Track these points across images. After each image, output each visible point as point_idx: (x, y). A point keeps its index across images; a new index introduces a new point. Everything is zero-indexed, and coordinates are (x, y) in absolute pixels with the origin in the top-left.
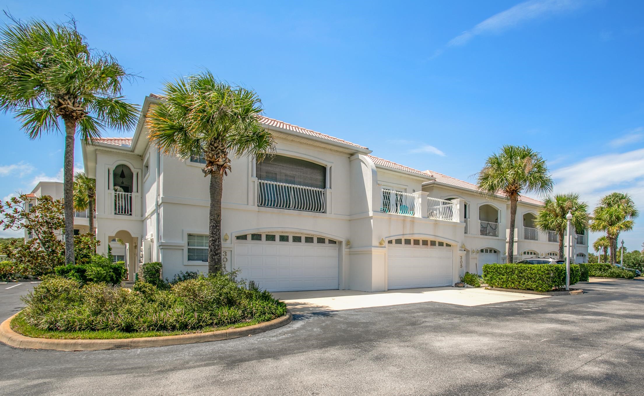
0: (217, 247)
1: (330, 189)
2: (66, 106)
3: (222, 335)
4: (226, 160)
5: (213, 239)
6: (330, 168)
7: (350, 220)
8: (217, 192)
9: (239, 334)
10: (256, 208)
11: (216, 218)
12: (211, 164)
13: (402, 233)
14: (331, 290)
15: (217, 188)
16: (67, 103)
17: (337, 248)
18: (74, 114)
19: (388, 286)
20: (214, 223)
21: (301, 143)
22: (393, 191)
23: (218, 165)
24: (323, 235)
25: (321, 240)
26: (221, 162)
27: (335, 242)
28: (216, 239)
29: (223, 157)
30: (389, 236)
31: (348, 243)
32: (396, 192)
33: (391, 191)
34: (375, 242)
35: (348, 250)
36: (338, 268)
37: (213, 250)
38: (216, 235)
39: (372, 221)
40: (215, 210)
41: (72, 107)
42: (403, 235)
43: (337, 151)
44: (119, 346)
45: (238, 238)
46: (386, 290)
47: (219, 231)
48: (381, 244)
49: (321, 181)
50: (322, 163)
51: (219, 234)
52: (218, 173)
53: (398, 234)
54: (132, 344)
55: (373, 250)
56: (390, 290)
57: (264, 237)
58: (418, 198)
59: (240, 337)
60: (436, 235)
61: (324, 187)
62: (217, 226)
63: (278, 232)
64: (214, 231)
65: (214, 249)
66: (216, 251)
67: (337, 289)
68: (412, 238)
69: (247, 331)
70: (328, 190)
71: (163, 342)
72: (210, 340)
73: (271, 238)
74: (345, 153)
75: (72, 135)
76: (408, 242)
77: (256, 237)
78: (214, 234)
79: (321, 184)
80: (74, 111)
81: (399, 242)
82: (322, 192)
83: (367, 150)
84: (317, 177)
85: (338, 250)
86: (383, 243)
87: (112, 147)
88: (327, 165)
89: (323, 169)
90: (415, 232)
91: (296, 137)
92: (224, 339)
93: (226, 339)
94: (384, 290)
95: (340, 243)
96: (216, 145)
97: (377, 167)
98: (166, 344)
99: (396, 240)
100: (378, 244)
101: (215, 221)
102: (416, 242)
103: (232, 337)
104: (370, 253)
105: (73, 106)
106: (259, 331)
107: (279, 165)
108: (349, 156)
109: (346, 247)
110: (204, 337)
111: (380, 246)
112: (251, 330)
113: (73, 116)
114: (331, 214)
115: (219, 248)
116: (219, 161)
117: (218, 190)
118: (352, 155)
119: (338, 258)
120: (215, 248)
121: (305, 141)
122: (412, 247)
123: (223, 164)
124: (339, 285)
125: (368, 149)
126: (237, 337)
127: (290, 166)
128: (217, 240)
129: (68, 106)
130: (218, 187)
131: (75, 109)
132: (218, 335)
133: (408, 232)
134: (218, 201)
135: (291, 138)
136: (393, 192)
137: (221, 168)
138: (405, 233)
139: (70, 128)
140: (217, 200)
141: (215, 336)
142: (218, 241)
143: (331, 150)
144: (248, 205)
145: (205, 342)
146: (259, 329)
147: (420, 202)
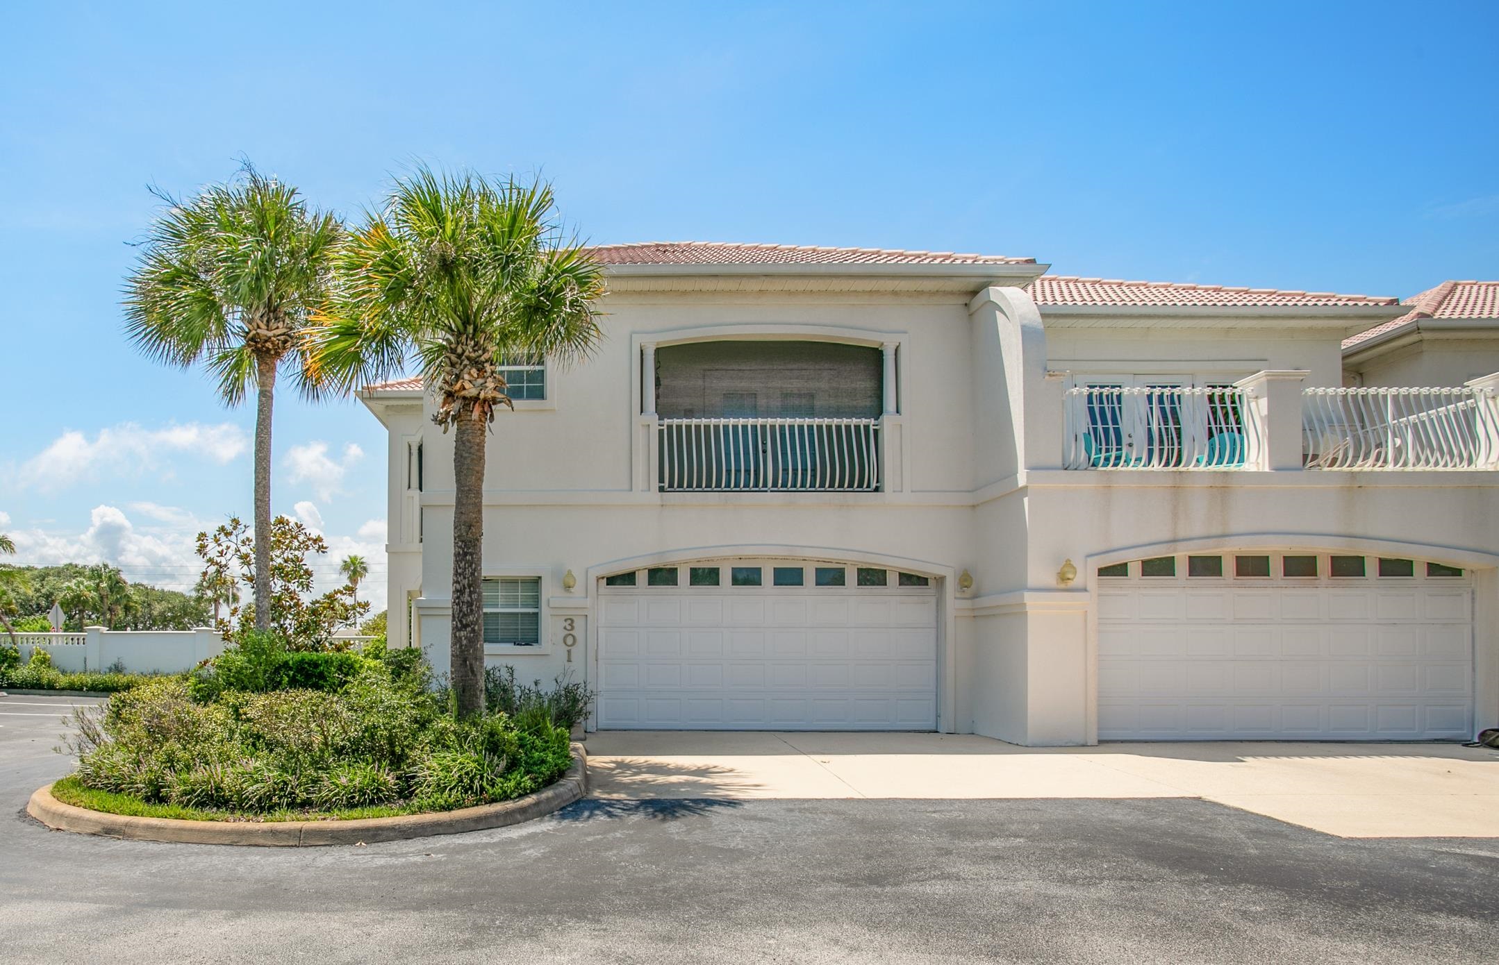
0: (465, 609)
1: (898, 415)
2: (254, 332)
3: (289, 833)
4: (486, 382)
5: (458, 587)
6: (896, 350)
7: (974, 506)
8: (465, 467)
9: (332, 837)
10: (655, 496)
11: (464, 534)
12: (450, 399)
13: (1167, 536)
14: (909, 731)
15: (465, 458)
16: (256, 327)
17: (933, 600)
18: (269, 345)
19: (1099, 729)
20: (460, 547)
21: (789, 293)
22: (1197, 390)
23: (464, 398)
24: (875, 562)
25: (871, 577)
26: (470, 390)
27: (921, 581)
28: (465, 588)
29: (476, 375)
30: (1103, 548)
31: (965, 580)
32: (1208, 391)
33: (1187, 391)
34: (1039, 572)
35: (967, 604)
36: (934, 662)
37: (456, 616)
38: (465, 578)
39: (1026, 500)
40: (462, 513)
41: (266, 332)
42: (1174, 541)
43: (920, 293)
44: (109, 831)
45: (611, 581)
46: (1093, 739)
47: (471, 566)
48: (1063, 577)
49: (869, 393)
50: (869, 339)
51: (472, 574)
52: (469, 418)
53: (1146, 540)
54: (126, 830)
55: (1031, 601)
56: (1106, 743)
57: (684, 576)
58: (1257, 397)
59: (331, 845)
60: (1358, 530)
61: (878, 412)
62: (465, 554)
63: (726, 559)
64: (460, 568)
65: (459, 614)
66: (462, 617)
67: (934, 728)
68: (1228, 551)
69: (354, 830)
70: (888, 422)
71: (174, 833)
72: (261, 841)
73: (705, 576)
74: (952, 293)
75: (268, 389)
76: (1205, 566)
77: (662, 576)
78: (460, 574)
79: (868, 404)
80: (268, 339)
81: (1159, 567)
82: (872, 428)
83: (1032, 266)
84: (853, 385)
85: (934, 606)
86: (1070, 576)
87: (403, 395)
88: (882, 344)
89: (874, 357)
90: (1235, 527)
91: (764, 278)
92: (291, 844)
93: (296, 846)
94: (1082, 742)
95: (941, 580)
96: (459, 350)
97: (1044, 316)
98: (177, 839)
99: (1143, 562)
100: (1052, 581)
101: (462, 541)
102: (1252, 566)
103: (312, 843)
104: (1020, 613)
105: (268, 330)
106: (391, 834)
107: (727, 370)
108: (965, 300)
109: (958, 595)
110: (250, 833)
111: (1062, 586)
112: (367, 829)
113: (268, 350)
114: (902, 491)
115: (472, 610)
116: (464, 389)
117: (469, 461)
118: (974, 293)
119: (933, 631)
120: (461, 611)
121: (800, 285)
122: (1228, 586)
123: (477, 392)
124: (938, 716)
125: (1033, 261)
126: (327, 843)
127: (763, 367)
128: (467, 590)
129: (259, 331)
130: (467, 455)
131: (270, 334)
132: (280, 832)
133: (1198, 530)
134: (470, 490)
135: (754, 285)
136: (1133, 392)
137: (474, 404)
138: (1182, 533)
139: (265, 375)
140: (466, 488)
141: (274, 833)
142: (470, 591)
143: (895, 293)
144: (631, 490)
145: (249, 845)
146: (392, 829)
147: (1265, 412)
